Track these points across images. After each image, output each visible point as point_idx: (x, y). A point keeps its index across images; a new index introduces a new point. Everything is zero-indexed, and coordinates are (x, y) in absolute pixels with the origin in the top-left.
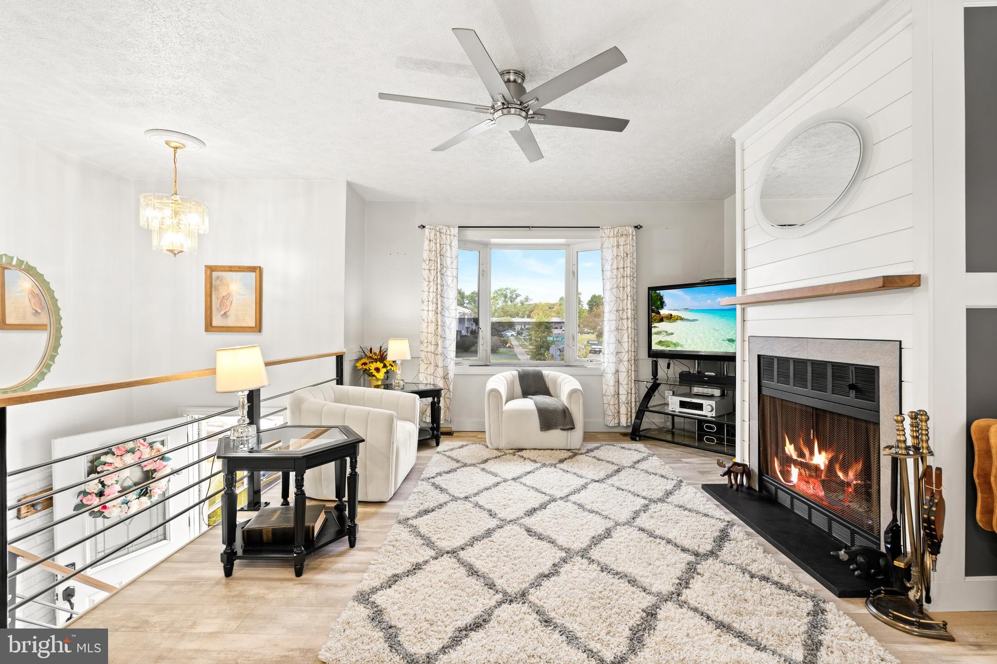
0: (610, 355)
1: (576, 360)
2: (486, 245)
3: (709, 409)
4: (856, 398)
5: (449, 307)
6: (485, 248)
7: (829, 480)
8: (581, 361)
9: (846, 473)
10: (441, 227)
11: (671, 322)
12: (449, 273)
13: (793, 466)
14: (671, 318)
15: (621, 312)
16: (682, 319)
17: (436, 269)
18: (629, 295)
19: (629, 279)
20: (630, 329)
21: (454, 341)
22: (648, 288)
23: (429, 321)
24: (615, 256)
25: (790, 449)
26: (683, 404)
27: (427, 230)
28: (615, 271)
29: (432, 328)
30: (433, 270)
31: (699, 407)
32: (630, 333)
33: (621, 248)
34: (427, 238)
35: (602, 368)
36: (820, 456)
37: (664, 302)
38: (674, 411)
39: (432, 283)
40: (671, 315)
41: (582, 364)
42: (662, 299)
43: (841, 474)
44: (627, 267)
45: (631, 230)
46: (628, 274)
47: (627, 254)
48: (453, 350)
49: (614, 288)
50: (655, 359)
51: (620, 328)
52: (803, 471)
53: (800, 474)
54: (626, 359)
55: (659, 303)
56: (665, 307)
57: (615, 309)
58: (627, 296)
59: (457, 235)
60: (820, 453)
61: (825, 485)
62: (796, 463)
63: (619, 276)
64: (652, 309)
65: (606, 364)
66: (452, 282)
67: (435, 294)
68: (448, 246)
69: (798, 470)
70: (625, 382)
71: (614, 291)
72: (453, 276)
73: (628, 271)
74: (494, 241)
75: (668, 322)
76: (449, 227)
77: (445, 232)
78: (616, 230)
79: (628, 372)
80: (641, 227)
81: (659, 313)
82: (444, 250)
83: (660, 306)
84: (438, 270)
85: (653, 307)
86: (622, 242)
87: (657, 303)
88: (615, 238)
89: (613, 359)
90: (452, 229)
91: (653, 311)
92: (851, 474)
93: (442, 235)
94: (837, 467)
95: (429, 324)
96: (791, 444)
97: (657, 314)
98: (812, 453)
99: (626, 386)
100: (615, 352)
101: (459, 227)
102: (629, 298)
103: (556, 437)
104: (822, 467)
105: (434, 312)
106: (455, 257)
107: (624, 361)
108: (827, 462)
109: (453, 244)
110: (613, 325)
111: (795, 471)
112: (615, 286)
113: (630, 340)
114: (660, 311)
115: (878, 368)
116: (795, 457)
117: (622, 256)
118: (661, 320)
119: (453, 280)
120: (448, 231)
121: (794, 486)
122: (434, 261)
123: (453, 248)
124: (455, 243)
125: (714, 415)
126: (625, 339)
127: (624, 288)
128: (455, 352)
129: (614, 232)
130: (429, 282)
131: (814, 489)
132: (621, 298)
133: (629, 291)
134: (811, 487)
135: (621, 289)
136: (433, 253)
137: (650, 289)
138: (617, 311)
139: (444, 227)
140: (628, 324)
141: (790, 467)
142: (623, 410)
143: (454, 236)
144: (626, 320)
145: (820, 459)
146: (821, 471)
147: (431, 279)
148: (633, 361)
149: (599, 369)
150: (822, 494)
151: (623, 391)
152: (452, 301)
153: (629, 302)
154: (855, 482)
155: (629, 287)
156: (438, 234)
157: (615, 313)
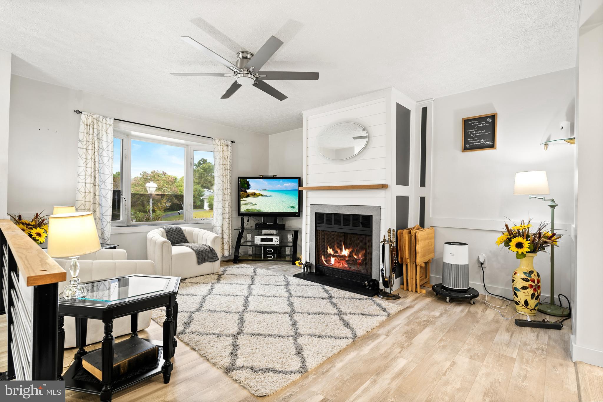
0: (218, 216)
1: (193, 220)
2: (128, 135)
3: (276, 240)
4: (363, 227)
5: (105, 181)
6: (127, 137)
7: (350, 260)
8: (197, 220)
9: (358, 256)
10: (98, 116)
11: (255, 197)
12: (105, 154)
13: (332, 258)
14: (255, 195)
15: (224, 190)
16: (262, 195)
17: (93, 149)
18: (229, 181)
19: (228, 171)
20: (229, 200)
21: (110, 207)
22: (239, 177)
23: (87, 191)
24: (222, 157)
25: (330, 251)
26: (262, 240)
27: (83, 116)
28: (221, 166)
29: (90, 198)
30: (91, 150)
31: (271, 240)
32: (229, 202)
33: (225, 152)
34: (83, 122)
35: (213, 224)
36: (346, 251)
37: (249, 185)
38: (257, 244)
39: (89, 161)
40: (255, 193)
41: (197, 222)
42: (249, 183)
43: (355, 257)
44: (228, 164)
45: (230, 143)
46: (228, 169)
47: (228, 157)
48: (109, 215)
49: (221, 176)
50: (243, 217)
51: (224, 199)
52: (337, 259)
53: (335, 260)
54: (227, 217)
55: (246, 185)
56: (250, 188)
57: (222, 188)
58: (228, 181)
59: (113, 125)
60: (345, 250)
61: (348, 262)
62: (333, 256)
63: (224, 169)
64: (241, 189)
65: (215, 221)
66: (108, 161)
67: (93, 170)
68: (104, 133)
69: (334, 258)
70: (227, 231)
71: (221, 177)
72: (109, 157)
73: (228, 167)
74: (133, 133)
75: (253, 197)
76: (105, 117)
77: (101, 120)
78: (222, 141)
79: (228, 225)
80: (234, 142)
81: (246, 192)
82: (101, 134)
83: (247, 188)
84: (96, 151)
85: (242, 188)
86: (225, 149)
87: (244, 185)
88: (222, 147)
89: (220, 218)
90: (108, 119)
91: (242, 190)
92: (360, 256)
93: (99, 123)
94: (354, 254)
95: (87, 194)
96: (330, 249)
97: (245, 192)
98: (341, 251)
99: (227, 233)
100: (222, 214)
101: (114, 119)
102: (229, 182)
103: (207, 267)
104: (347, 255)
105: (92, 185)
106: (111, 142)
107: (226, 219)
108: (349, 253)
109: (109, 131)
110: (221, 198)
111: (333, 260)
112: (222, 175)
113: (229, 206)
114: (247, 190)
115: (372, 216)
116: (332, 253)
117: (225, 157)
118: (248, 196)
119: (109, 160)
120: (104, 120)
121: (332, 265)
122: (92, 142)
123: (108, 135)
124: (111, 131)
125: (279, 243)
126: (227, 205)
127: (226, 176)
128: (111, 217)
129: (221, 142)
130: (86, 159)
131: (344, 265)
132: (225, 182)
133: (229, 178)
134: (341, 264)
135: (225, 177)
136: (91, 136)
137: (239, 178)
138: (223, 189)
139: (101, 117)
140: (228, 197)
141: (330, 258)
142: (226, 247)
143: (110, 125)
144: (227, 195)
145: (345, 252)
146: (346, 257)
147: (89, 157)
148: (230, 218)
149: (211, 224)
150: (346, 266)
151: (225, 236)
152: (108, 176)
153: (229, 184)
154: (362, 258)
155: (229, 176)
156: (95, 121)
157: (222, 190)
